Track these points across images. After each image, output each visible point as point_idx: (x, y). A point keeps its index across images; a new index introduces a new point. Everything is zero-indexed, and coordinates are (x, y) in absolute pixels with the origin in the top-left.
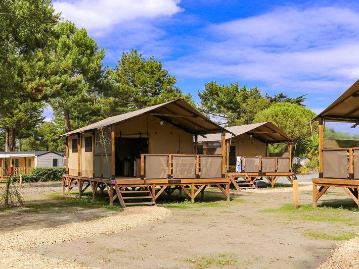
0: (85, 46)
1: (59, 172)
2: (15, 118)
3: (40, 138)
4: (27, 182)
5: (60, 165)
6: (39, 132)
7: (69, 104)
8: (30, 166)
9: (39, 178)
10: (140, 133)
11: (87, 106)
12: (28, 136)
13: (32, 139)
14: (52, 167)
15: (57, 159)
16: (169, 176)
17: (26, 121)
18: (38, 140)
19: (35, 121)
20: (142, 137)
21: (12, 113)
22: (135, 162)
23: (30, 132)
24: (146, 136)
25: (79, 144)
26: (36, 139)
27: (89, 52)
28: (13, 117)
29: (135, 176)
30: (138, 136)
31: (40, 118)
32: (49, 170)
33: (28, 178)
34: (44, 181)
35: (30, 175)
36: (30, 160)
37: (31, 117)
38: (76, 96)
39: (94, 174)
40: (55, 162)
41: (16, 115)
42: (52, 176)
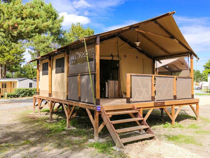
0: (52, 13)
1: (33, 91)
2: (6, 58)
3: (24, 72)
4: (11, 98)
5: (34, 87)
6: (23, 69)
7: (40, 48)
8: (14, 87)
9: (20, 95)
10: (112, 56)
11: (52, 50)
12: (16, 70)
13: (19, 72)
14: (29, 88)
15: (32, 83)
16: (153, 98)
17: (13, 61)
18: (23, 73)
19: (19, 61)
20: (114, 59)
21: (4, 55)
22: (107, 83)
23: (17, 68)
24: (117, 59)
25: (50, 67)
26: (21, 73)
27: (54, 17)
28: (5, 57)
29: (107, 96)
30: (110, 58)
31: (22, 59)
32: (27, 90)
33: (11, 95)
34: (23, 97)
35: (14, 93)
36: (14, 83)
37: (16, 58)
38: (45, 43)
39: (67, 96)
40: (31, 85)
41: (6, 56)
42: (28, 94)
